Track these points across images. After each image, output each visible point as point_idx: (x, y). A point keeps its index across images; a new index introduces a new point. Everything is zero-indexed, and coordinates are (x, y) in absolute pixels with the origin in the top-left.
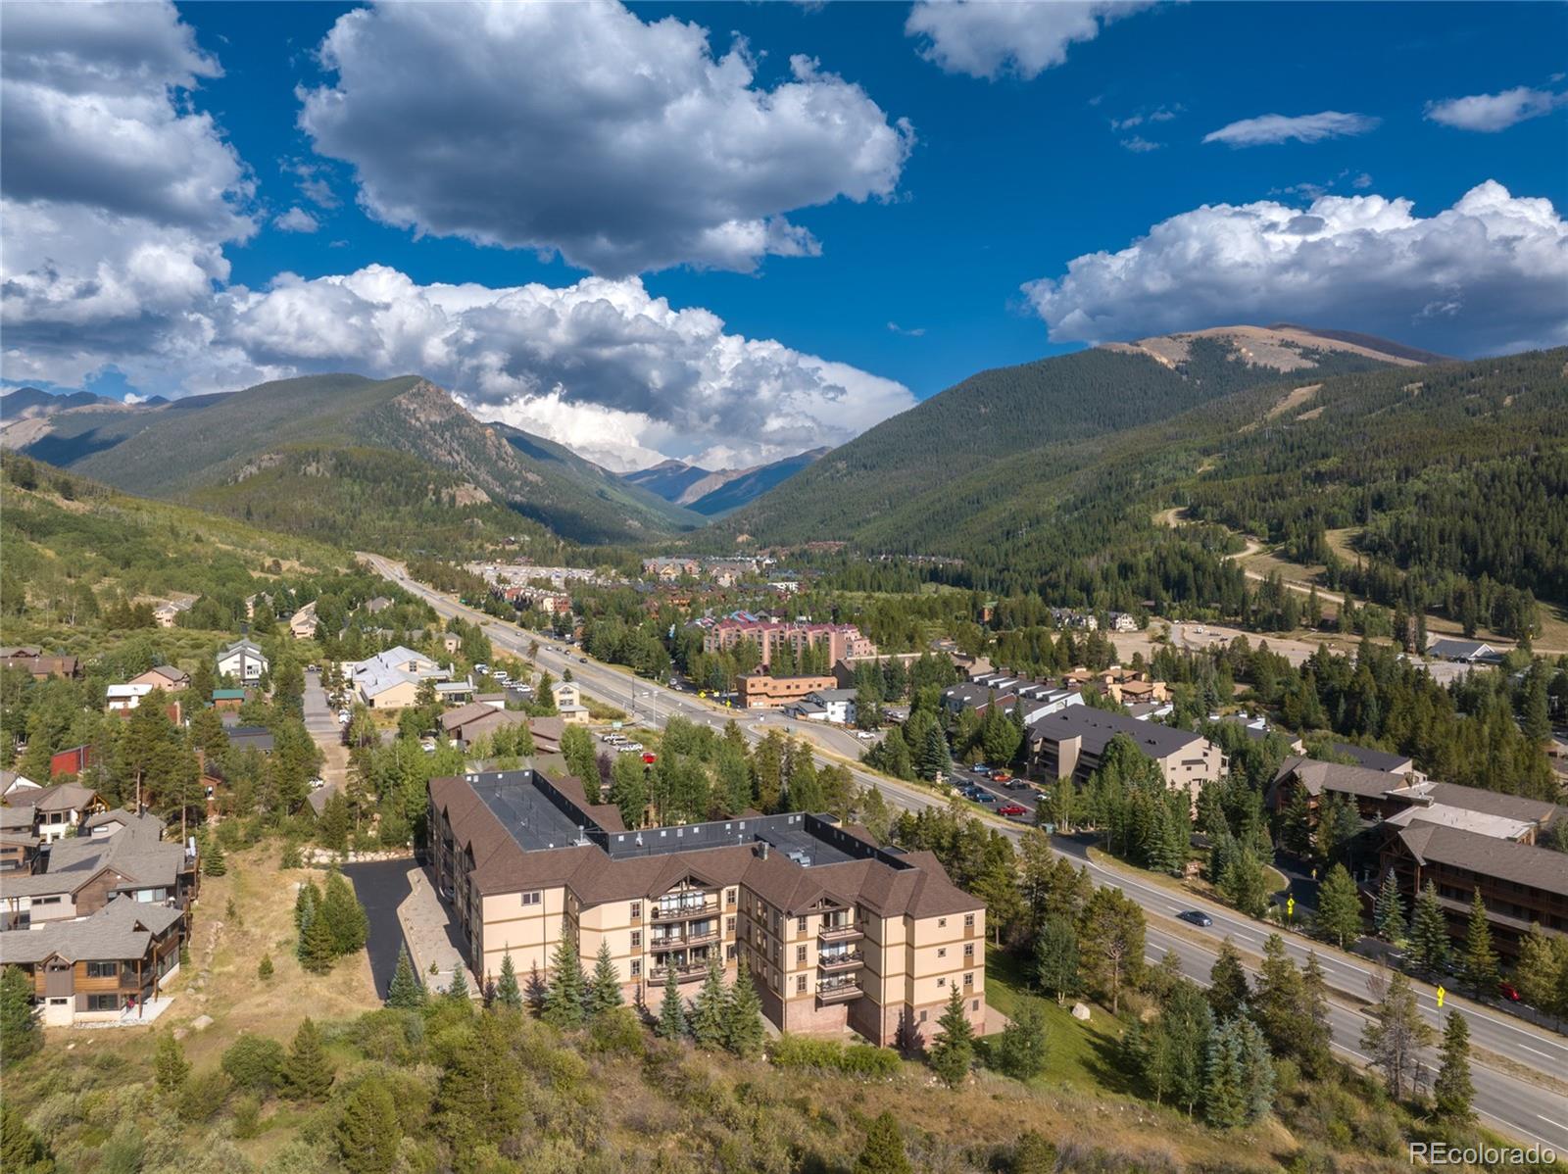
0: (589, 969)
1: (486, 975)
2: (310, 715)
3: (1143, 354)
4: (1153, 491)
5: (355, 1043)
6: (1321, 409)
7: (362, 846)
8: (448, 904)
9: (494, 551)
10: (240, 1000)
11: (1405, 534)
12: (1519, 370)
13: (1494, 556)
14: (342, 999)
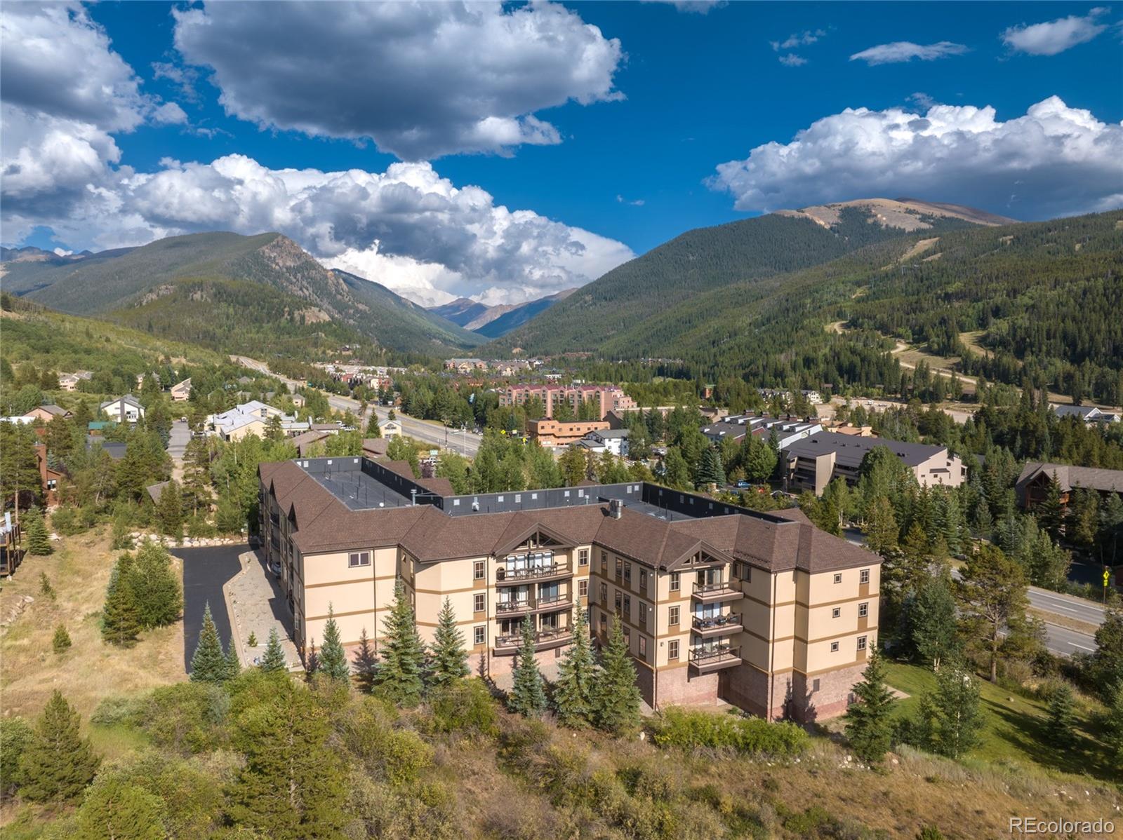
0: (427, 637)
1: (308, 645)
2: (173, 446)
3: (806, 218)
4: (821, 311)
5: (140, 724)
6: (939, 255)
7: (196, 532)
8: (274, 579)
9: (334, 355)
10: (22, 675)
11: (1021, 333)
12: (1084, 226)
13: (1090, 348)
14: (142, 673)
